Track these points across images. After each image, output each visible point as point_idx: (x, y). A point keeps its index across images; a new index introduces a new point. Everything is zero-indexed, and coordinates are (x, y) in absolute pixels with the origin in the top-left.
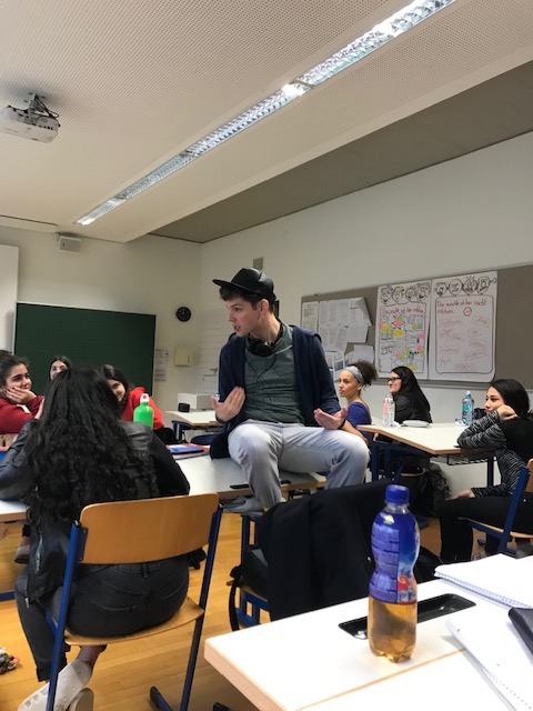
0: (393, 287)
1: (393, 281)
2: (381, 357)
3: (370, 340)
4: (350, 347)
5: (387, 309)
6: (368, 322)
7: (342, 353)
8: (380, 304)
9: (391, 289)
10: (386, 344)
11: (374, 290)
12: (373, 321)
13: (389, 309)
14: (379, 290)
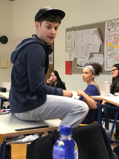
0: (113, 22)
1: (113, 19)
2: (108, 60)
3: (101, 51)
4: (92, 55)
5: (110, 34)
6: (100, 41)
7: (88, 58)
8: (106, 31)
9: (112, 23)
10: (110, 53)
11: (103, 24)
12: (103, 40)
13: (111, 34)
14: (106, 24)
